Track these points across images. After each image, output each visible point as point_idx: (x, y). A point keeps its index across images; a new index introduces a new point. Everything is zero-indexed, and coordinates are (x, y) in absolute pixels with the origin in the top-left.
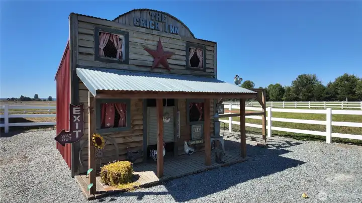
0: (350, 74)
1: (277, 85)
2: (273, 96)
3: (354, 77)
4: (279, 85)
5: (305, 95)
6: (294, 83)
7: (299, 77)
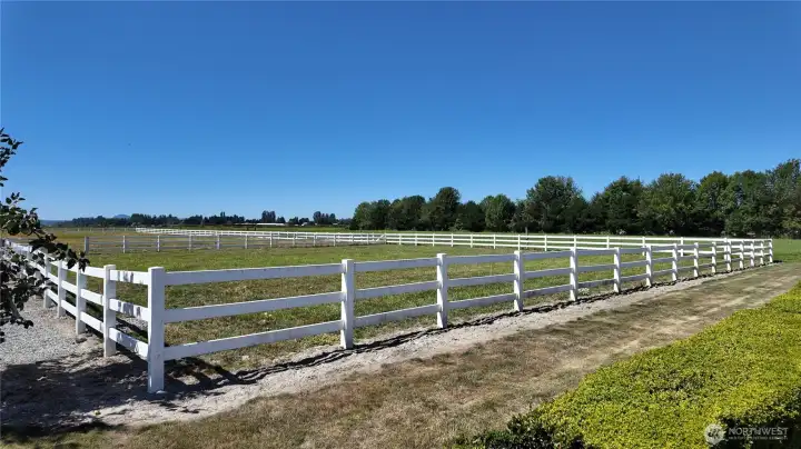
0: (632, 178)
1: (501, 199)
2: (491, 220)
3: (638, 183)
4: (504, 197)
5: (549, 219)
6: (531, 193)
7: (541, 182)
